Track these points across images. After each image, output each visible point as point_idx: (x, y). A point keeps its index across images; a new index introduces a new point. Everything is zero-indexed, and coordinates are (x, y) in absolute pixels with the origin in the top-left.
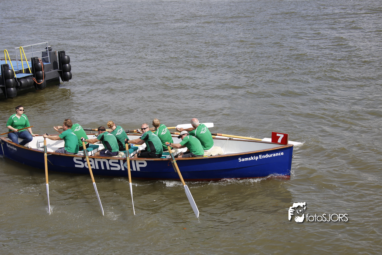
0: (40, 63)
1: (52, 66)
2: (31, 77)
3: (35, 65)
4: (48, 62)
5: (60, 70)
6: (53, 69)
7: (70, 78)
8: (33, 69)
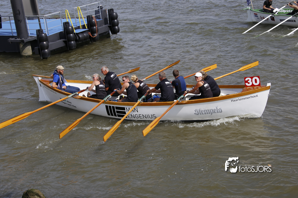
0: (94, 20)
1: (103, 22)
2: (87, 32)
3: (89, 21)
4: (100, 19)
5: (110, 25)
6: (104, 24)
7: (118, 31)
8: (88, 25)
